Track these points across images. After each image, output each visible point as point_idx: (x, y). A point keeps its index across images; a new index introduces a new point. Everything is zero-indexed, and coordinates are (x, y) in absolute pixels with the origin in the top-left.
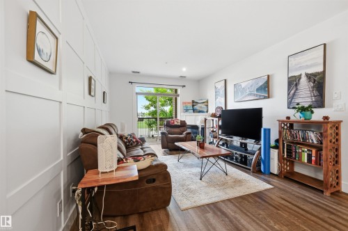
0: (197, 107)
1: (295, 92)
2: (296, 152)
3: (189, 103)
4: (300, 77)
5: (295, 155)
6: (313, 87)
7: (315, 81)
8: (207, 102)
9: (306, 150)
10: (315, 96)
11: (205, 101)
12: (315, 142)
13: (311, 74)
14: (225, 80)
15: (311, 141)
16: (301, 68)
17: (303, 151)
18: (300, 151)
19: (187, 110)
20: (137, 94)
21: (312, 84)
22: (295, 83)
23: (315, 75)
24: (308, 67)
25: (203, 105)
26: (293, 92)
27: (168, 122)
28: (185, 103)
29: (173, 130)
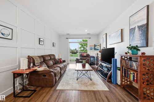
0: (96, 48)
1: (133, 38)
2: (128, 73)
3: (93, 46)
4: (135, 28)
5: (128, 75)
6: (141, 34)
7: (142, 30)
8: (100, 45)
9: (132, 73)
10: (142, 40)
11: (99, 44)
12: (136, 69)
13: (140, 26)
14: (106, 34)
15: (134, 68)
16: (136, 23)
17: (131, 73)
18: (130, 73)
19: (91, 49)
20: (70, 42)
21: (141, 32)
22: (133, 32)
23: (142, 26)
24: (138, 22)
25: (99, 47)
26: (132, 38)
27: (81, 54)
28: (91, 46)
29: (83, 58)
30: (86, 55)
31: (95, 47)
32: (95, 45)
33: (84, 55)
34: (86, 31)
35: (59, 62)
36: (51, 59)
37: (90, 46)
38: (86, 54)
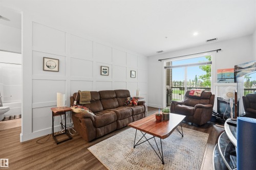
19: (222, 80)
20: (165, 67)
27: (188, 92)
28: (222, 70)
29: (191, 101)
30: (200, 95)
31: (235, 73)
32: (236, 67)
33: (195, 94)
34: (195, 34)
35: (130, 103)
36: (116, 97)
37: (219, 71)
38: (201, 92)
